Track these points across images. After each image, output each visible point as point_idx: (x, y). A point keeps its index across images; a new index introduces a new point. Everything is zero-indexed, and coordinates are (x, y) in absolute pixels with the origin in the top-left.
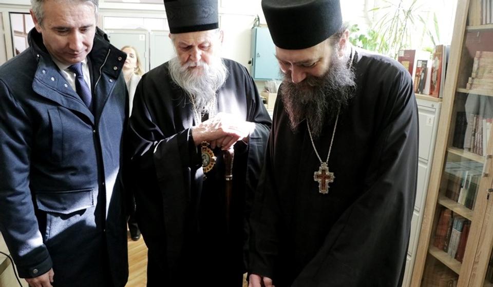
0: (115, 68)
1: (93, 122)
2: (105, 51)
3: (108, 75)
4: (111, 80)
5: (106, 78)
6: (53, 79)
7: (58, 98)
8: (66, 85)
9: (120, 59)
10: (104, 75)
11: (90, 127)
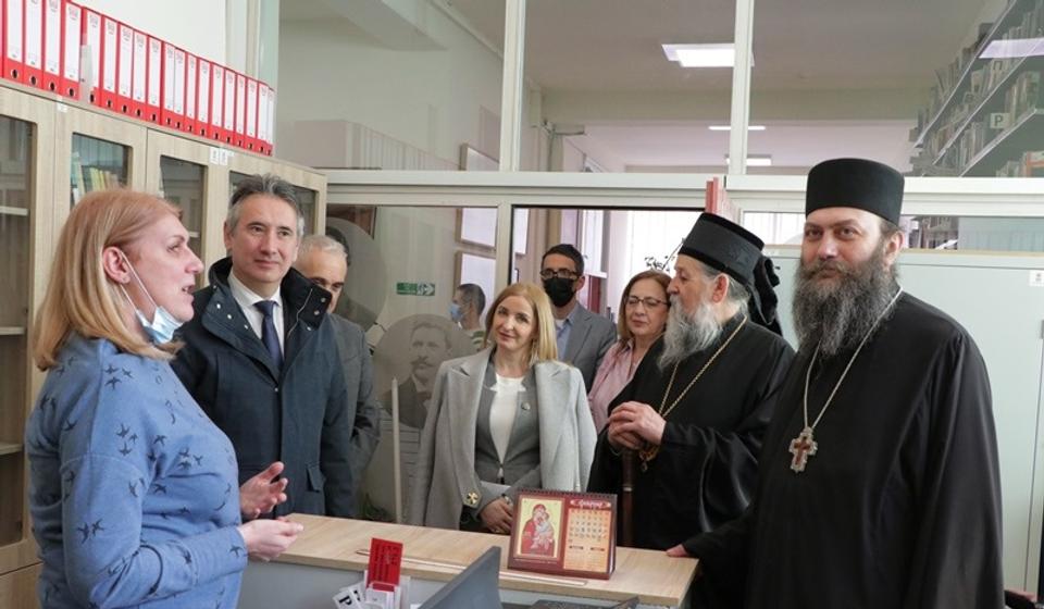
0: (317, 313)
1: (276, 377)
2: (305, 291)
3: (306, 321)
4: (309, 329)
5: (303, 324)
6: (230, 317)
7: (233, 339)
8: (246, 327)
9: (323, 300)
10: (302, 322)
11: (272, 383)
